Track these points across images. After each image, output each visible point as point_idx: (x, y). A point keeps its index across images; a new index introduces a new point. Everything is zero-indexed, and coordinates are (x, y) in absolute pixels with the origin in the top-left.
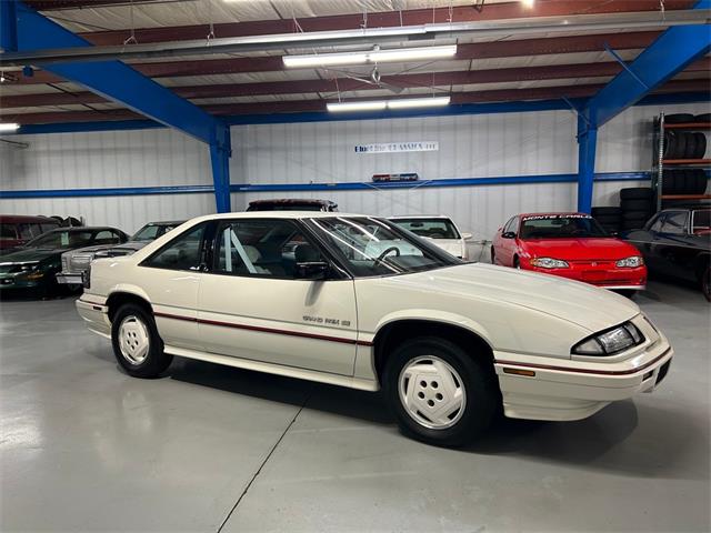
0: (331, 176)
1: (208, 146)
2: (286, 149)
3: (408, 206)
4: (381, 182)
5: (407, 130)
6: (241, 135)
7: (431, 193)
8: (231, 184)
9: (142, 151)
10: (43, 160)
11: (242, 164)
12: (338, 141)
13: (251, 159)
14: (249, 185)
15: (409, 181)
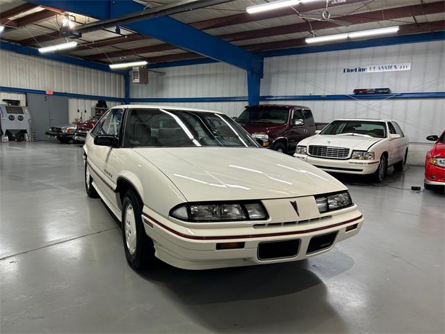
0: (325, 90)
1: (246, 72)
2: (296, 72)
3: (380, 113)
4: (361, 94)
5: (386, 55)
6: (270, 63)
7: (400, 103)
8: (261, 95)
9: (216, 75)
10: (171, 81)
11: (269, 82)
12: (332, 66)
13: (274, 79)
14: (272, 97)
15: (381, 94)
